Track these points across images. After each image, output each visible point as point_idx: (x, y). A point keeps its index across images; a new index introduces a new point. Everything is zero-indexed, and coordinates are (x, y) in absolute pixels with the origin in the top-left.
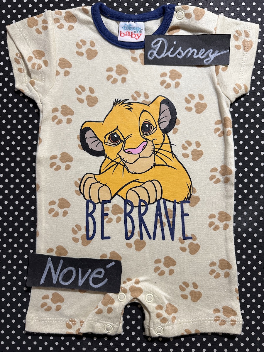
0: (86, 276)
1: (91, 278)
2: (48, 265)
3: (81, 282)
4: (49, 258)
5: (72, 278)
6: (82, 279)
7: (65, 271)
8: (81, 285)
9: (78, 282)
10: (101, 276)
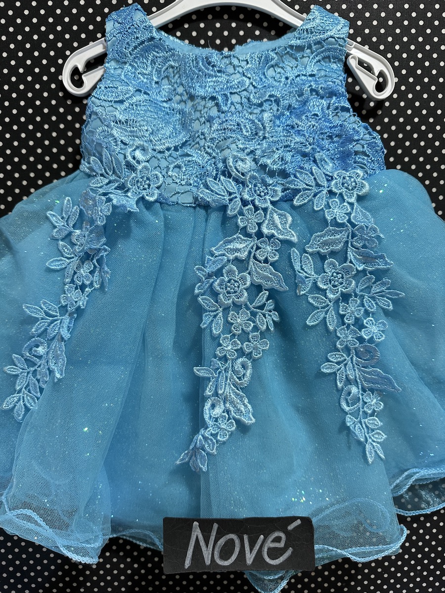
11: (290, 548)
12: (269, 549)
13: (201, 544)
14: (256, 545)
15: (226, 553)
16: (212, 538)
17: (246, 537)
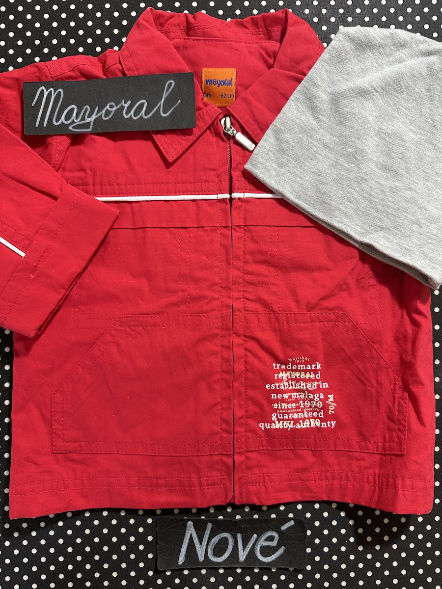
0: (250, 545)
1: (258, 548)
2: (188, 533)
3: (242, 555)
4: (190, 523)
5: (228, 550)
6: (244, 550)
7: (215, 540)
8: (243, 560)
9: (238, 555)
10: (274, 543)
11: (283, 547)
12: (262, 547)
13: (195, 542)
14: (249, 543)
15: (219, 550)
16: (206, 537)
17: (239, 536)
